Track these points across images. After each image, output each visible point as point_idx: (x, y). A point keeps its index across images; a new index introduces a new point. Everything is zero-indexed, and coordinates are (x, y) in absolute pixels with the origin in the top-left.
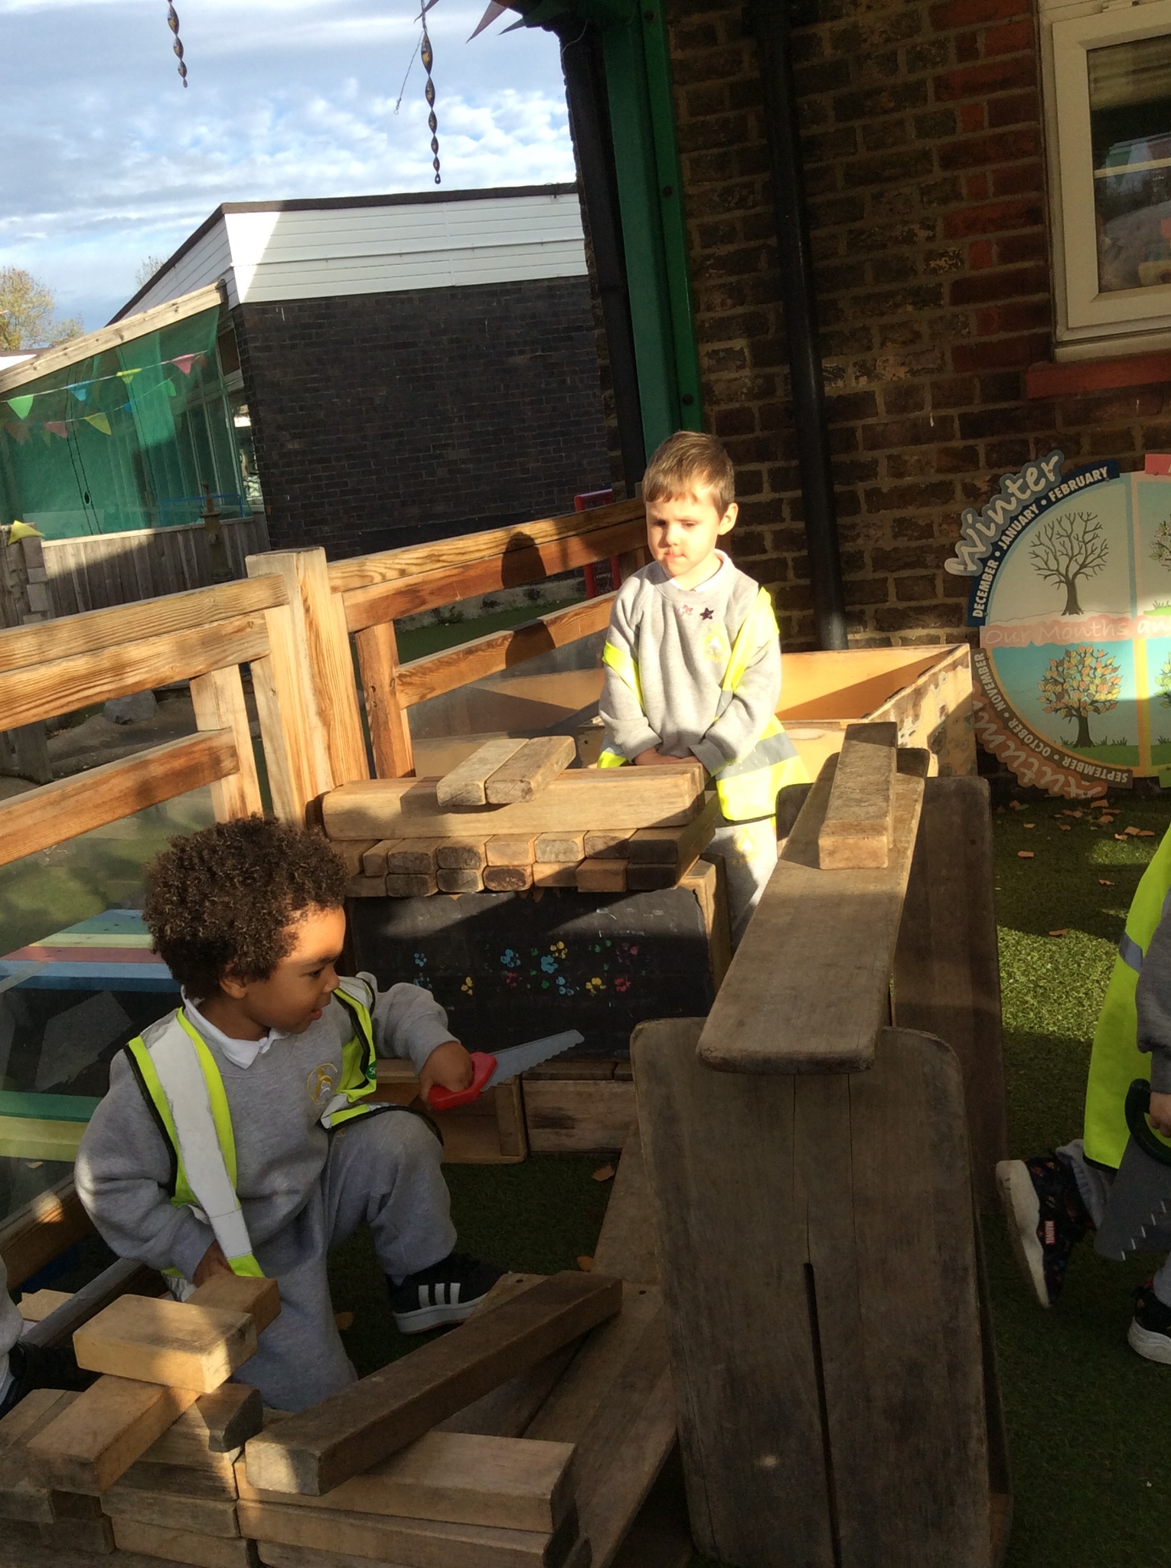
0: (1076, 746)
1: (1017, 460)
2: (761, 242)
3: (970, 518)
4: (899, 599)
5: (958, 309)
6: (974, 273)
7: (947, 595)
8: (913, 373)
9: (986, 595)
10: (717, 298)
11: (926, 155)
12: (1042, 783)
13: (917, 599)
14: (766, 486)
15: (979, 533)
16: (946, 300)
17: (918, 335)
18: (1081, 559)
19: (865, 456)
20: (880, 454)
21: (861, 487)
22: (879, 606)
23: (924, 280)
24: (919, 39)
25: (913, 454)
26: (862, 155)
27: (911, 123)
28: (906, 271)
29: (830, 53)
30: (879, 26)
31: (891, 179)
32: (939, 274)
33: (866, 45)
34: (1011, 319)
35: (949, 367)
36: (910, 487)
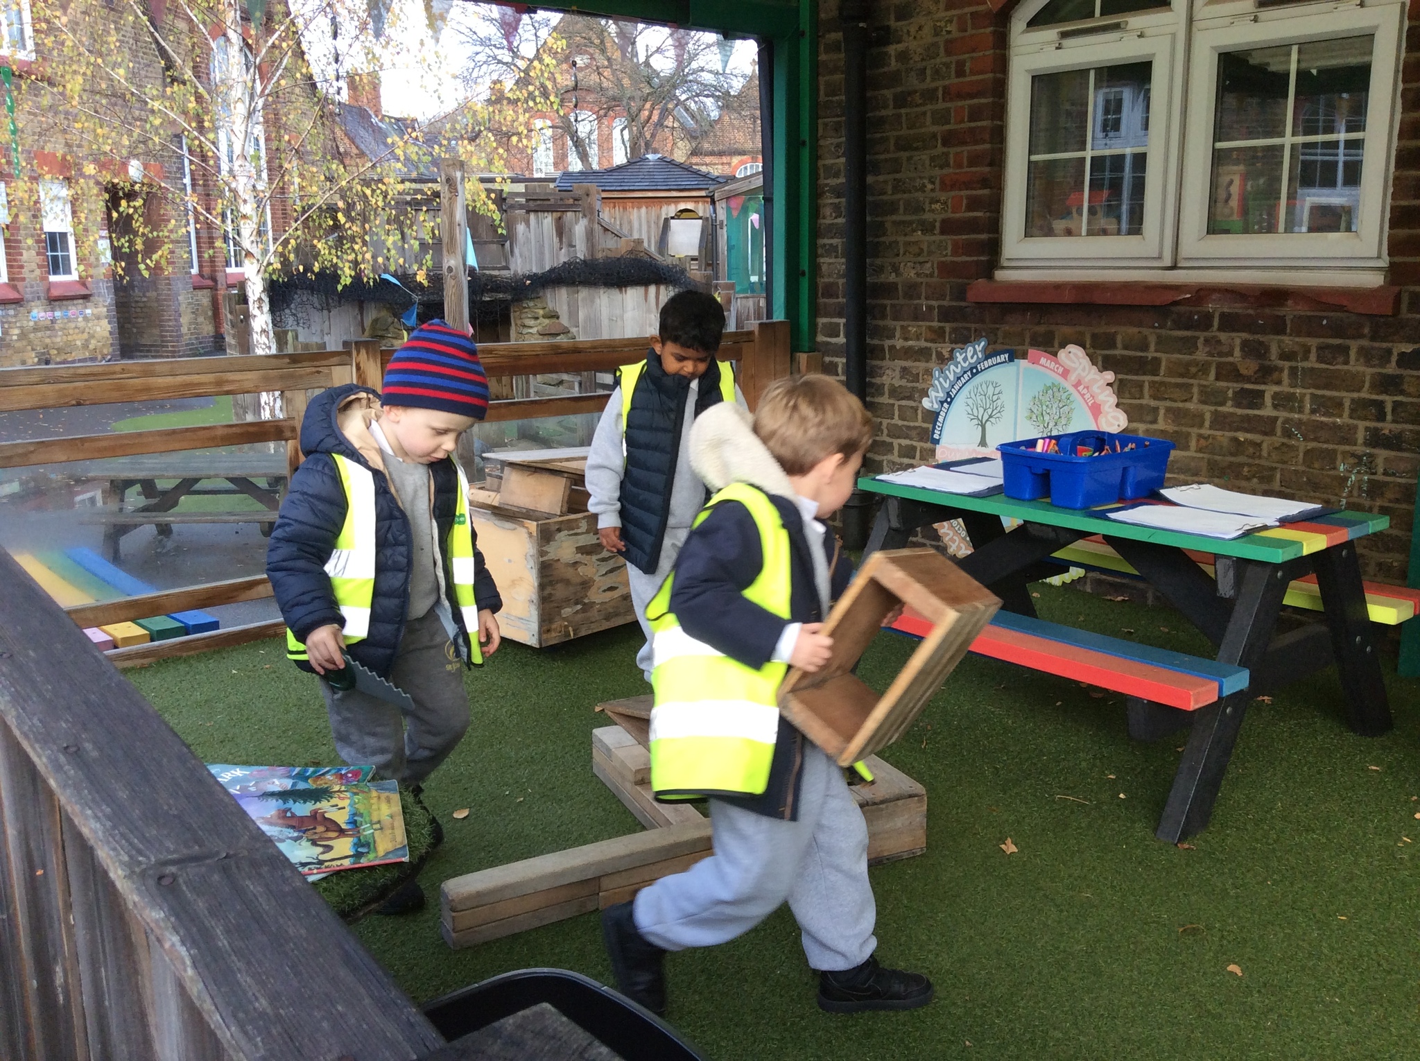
1: (963, 339)
3: (937, 373)
4: (899, 418)
5: (943, 237)
6: (953, 215)
7: (923, 422)
8: (918, 275)
9: (941, 425)
10: (828, 211)
11: (934, 136)
13: (908, 420)
15: (940, 383)
16: (937, 231)
17: (922, 250)
18: (990, 411)
19: (889, 323)
20: (898, 324)
21: (887, 343)
22: (889, 421)
23: (928, 216)
24: (938, 60)
25: (913, 326)
26: (904, 132)
27: (929, 114)
28: (919, 209)
29: (894, 64)
30: (919, 50)
31: (917, 149)
32: (936, 214)
33: (911, 62)
34: (969, 248)
35: (936, 274)
36: (910, 348)
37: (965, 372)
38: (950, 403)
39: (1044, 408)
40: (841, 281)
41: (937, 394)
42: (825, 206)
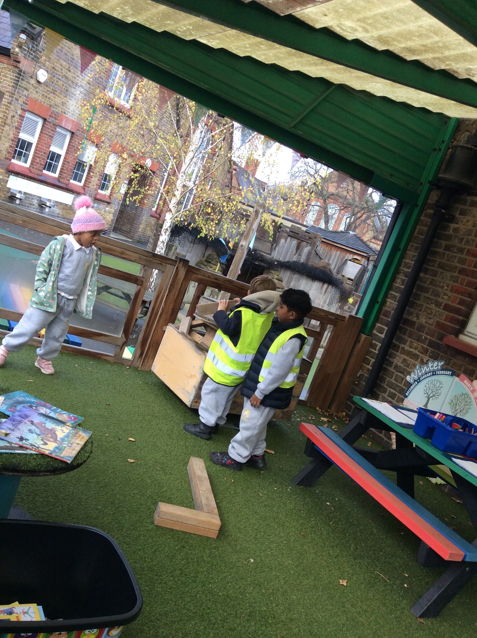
1: (435, 358)
3: (418, 367)
4: (394, 380)
5: (443, 311)
6: (451, 304)
7: (404, 385)
8: (426, 322)
9: (411, 390)
11: (456, 267)
13: (397, 382)
14: (384, 333)
15: (418, 372)
16: (442, 307)
17: (432, 313)
19: (406, 337)
20: (410, 339)
21: (402, 345)
22: (390, 379)
23: (440, 300)
24: (470, 237)
25: (416, 343)
26: (444, 261)
27: (457, 258)
28: (438, 295)
29: (451, 232)
30: (464, 230)
31: (447, 270)
32: (444, 300)
33: (458, 234)
34: (452, 320)
35: (434, 325)
36: (411, 352)
37: (430, 372)
38: (418, 382)
39: (458, 402)
40: (393, 312)
41: (414, 376)
42: (398, 278)
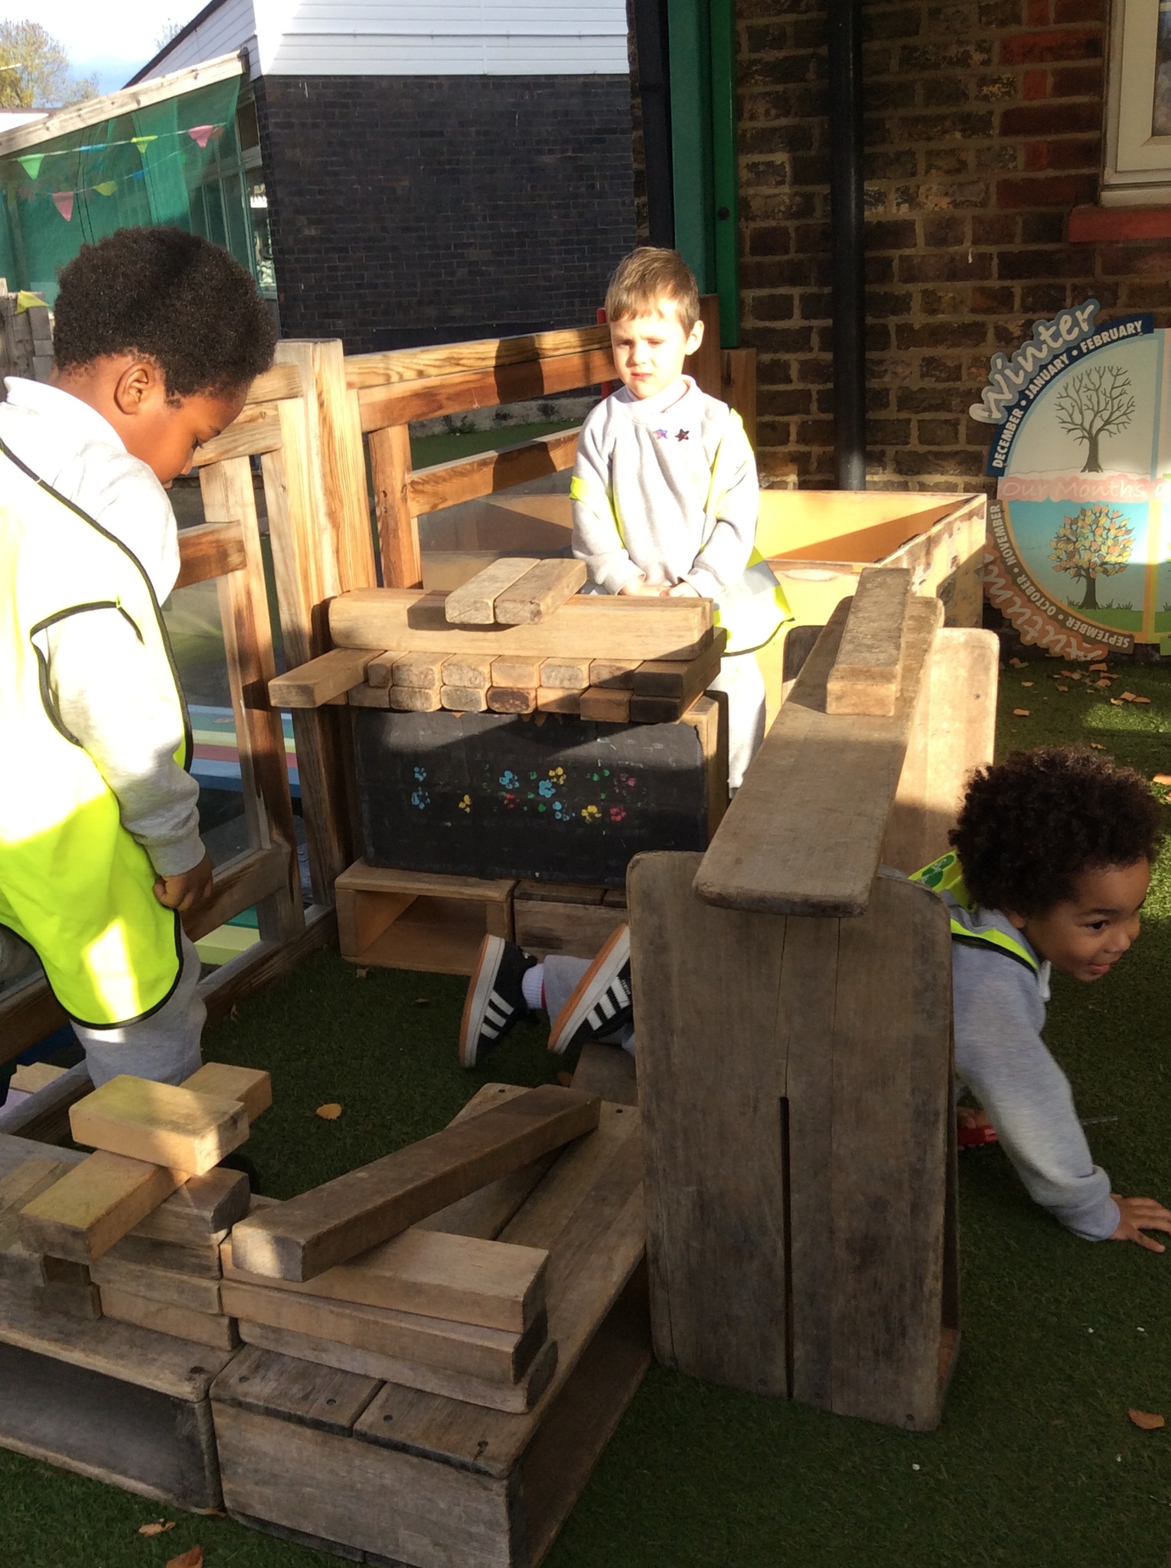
0: (1081, 607)
1: (1052, 305)
2: (811, 51)
3: (999, 362)
4: (921, 442)
5: (1006, 140)
6: (1026, 103)
7: (969, 442)
8: (956, 204)
9: (1007, 445)
10: (761, 107)
12: (1044, 642)
13: (939, 444)
14: (797, 312)
15: (1006, 378)
16: (995, 131)
17: (963, 165)
18: (1106, 415)
19: (899, 288)
20: (915, 289)
21: (893, 321)
22: (899, 448)
23: (973, 106)
25: (948, 290)
28: (957, 95)
32: (991, 102)
35: (993, 201)
36: (942, 326)
37: (1056, 357)
38: (1025, 409)
41: (1000, 397)
